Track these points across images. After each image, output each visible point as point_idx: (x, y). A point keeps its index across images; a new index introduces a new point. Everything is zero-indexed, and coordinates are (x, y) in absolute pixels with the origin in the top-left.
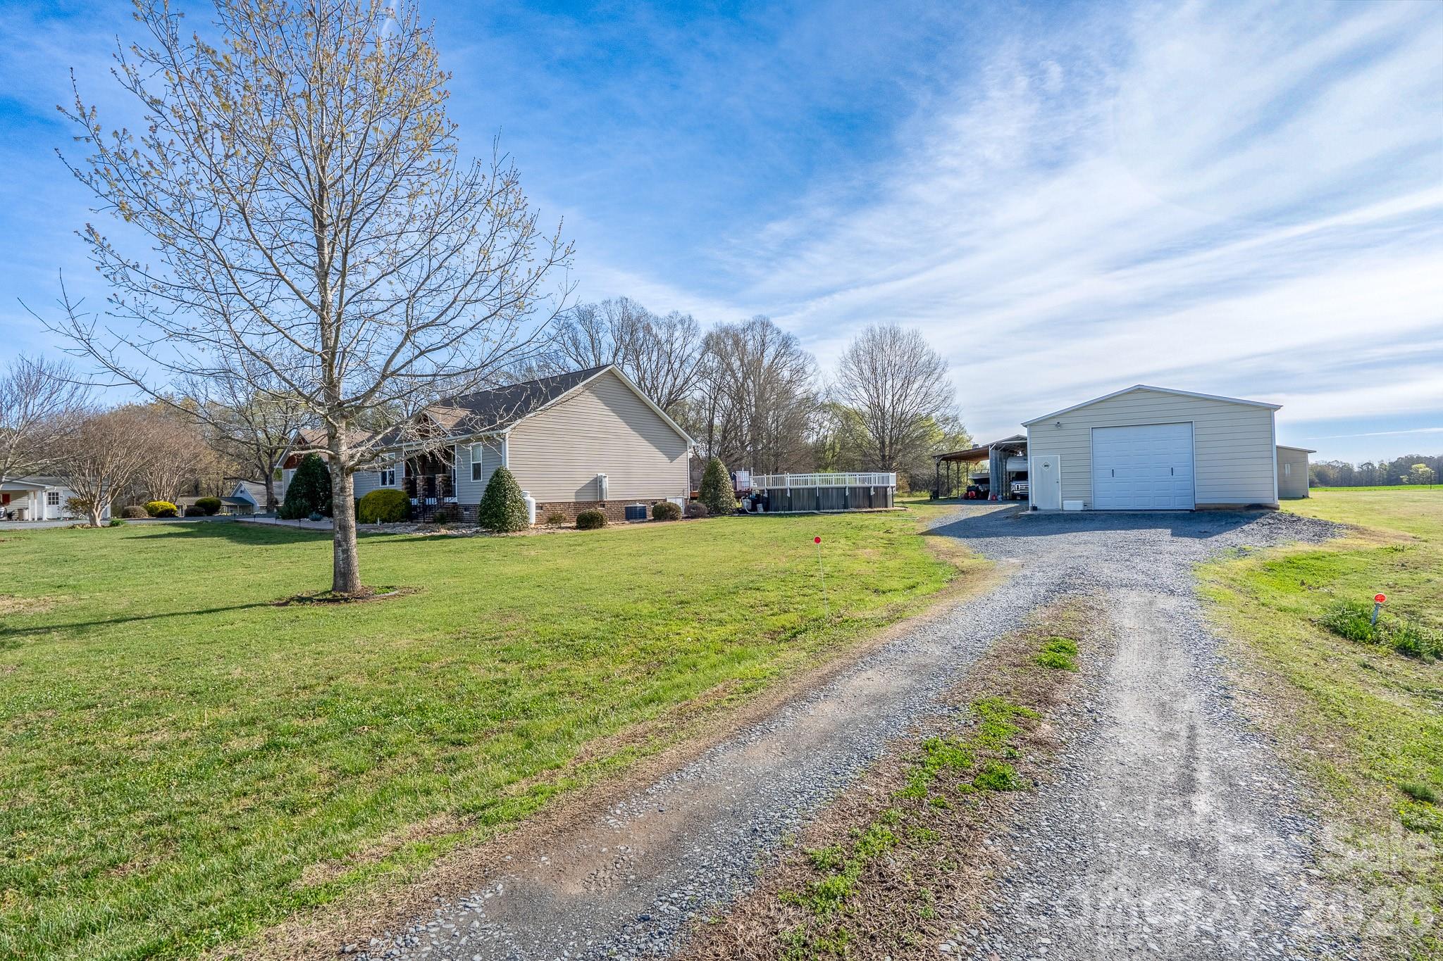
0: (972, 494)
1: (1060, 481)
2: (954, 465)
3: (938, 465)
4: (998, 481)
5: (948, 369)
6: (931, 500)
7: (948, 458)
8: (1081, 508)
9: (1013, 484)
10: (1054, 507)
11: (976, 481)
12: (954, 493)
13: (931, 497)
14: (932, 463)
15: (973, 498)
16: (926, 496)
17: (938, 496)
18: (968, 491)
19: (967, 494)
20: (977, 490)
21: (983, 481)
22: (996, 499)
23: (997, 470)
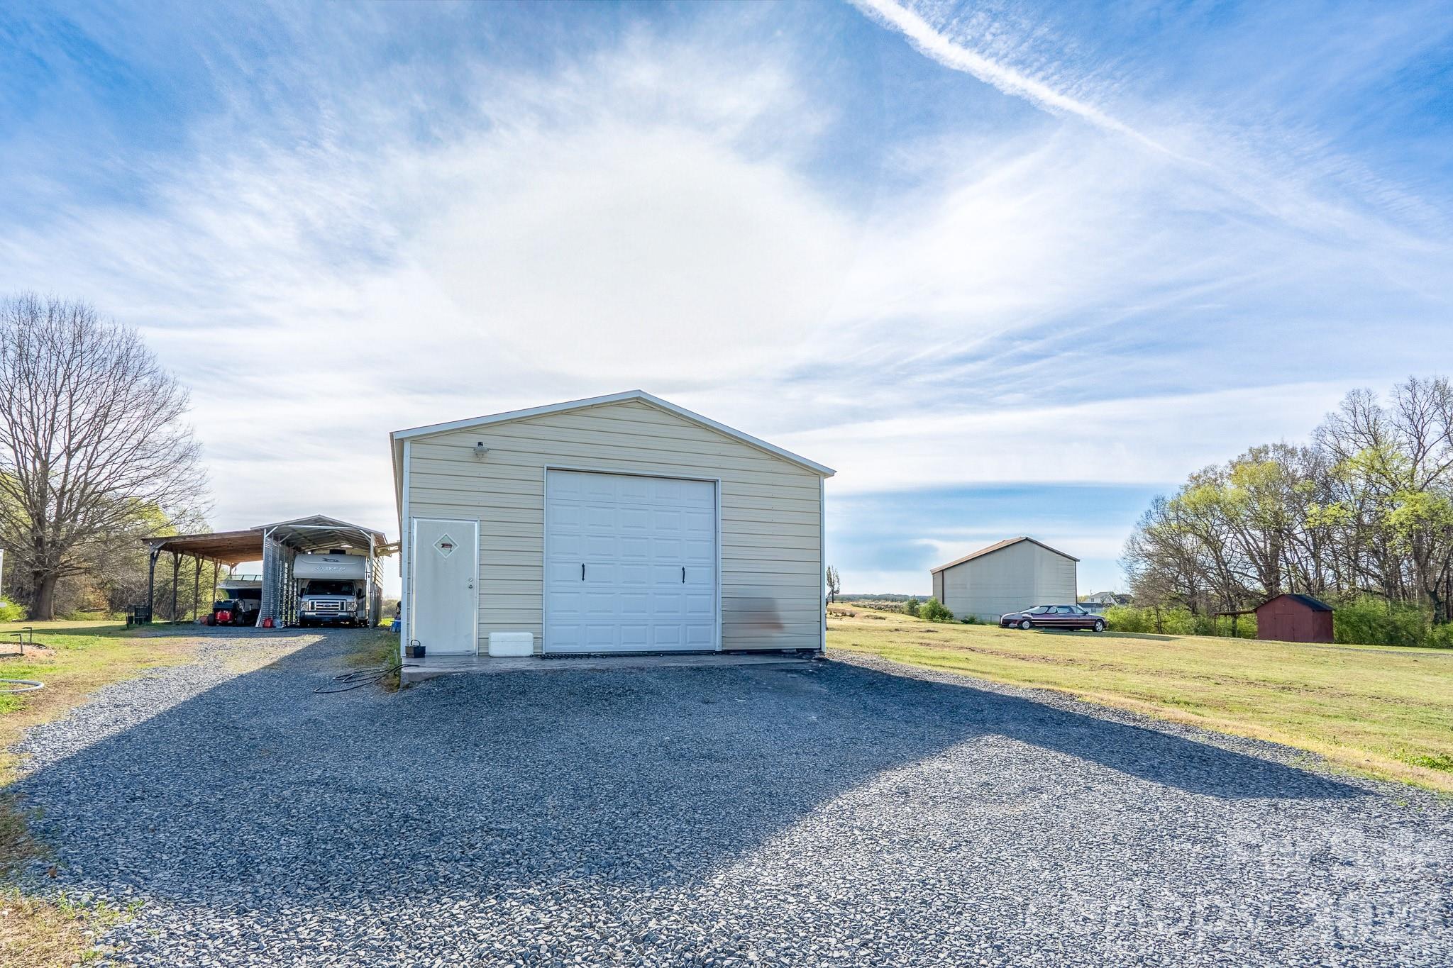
0: (224, 616)
1: (476, 584)
2: (189, 563)
3: (154, 558)
4: (275, 595)
5: (189, 406)
6: (128, 627)
7: (177, 547)
8: (528, 650)
9: (305, 599)
10: (460, 647)
11: (232, 593)
12: (189, 616)
13: (130, 620)
14: (142, 554)
15: (225, 624)
16: (121, 621)
17: (148, 619)
18: (216, 610)
19: (214, 615)
20: (235, 610)
21: (251, 593)
22: (272, 626)
23: (274, 575)
